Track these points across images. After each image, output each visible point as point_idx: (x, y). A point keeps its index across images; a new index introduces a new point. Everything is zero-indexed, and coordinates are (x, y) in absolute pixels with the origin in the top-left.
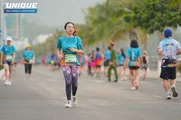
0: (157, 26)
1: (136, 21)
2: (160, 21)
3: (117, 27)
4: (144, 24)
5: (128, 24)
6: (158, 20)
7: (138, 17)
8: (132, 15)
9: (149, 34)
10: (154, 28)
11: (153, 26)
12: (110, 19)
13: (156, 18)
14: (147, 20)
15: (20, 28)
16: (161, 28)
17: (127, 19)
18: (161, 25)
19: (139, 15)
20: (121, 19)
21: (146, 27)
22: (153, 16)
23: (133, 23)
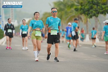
0: (94, 14)
1: (82, 10)
2: (96, 11)
3: (70, 14)
4: (86, 13)
5: (77, 12)
6: (95, 10)
7: (83, 8)
8: (80, 7)
9: (89, 18)
10: (92, 15)
11: (92, 14)
12: (66, 9)
13: (94, 9)
14: (88, 10)
15: (12, 14)
16: (96, 15)
17: (77, 10)
18: (97, 13)
19: (83, 7)
20: (73, 9)
21: (88, 14)
22: (92, 8)
23: (80, 12)
